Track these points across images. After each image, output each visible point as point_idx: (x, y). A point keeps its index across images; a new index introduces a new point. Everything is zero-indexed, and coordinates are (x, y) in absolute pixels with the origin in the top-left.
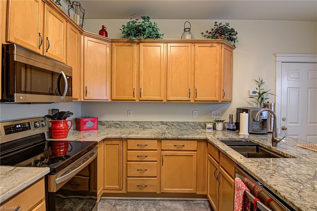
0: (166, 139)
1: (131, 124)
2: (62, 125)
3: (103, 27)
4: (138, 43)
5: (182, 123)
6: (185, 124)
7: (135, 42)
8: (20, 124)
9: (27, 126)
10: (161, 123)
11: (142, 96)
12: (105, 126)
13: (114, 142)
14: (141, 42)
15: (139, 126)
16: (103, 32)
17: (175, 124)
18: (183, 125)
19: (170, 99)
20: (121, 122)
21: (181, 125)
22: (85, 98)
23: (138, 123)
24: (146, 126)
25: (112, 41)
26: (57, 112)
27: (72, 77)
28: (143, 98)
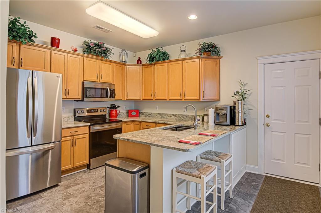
0: (159, 123)
1: (157, 115)
2: (114, 112)
3: (139, 58)
4: (154, 65)
5: (185, 115)
6: (187, 117)
7: (152, 65)
8: (93, 110)
9: (96, 110)
10: (172, 115)
11: (156, 97)
12: (144, 116)
13: (137, 123)
14: (156, 64)
15: (160, 116)
16: (139, 61)
17: (180, 116)
18: (185, 117)
19: (170, 99)
20: (151, 113)
21: (184, 116)
22: (127, 99)
23: (160, 114)
24: (164, 117)
25: (143, 65)
26: (114, 105)
27: (114, 89)
28: (157, 98)
